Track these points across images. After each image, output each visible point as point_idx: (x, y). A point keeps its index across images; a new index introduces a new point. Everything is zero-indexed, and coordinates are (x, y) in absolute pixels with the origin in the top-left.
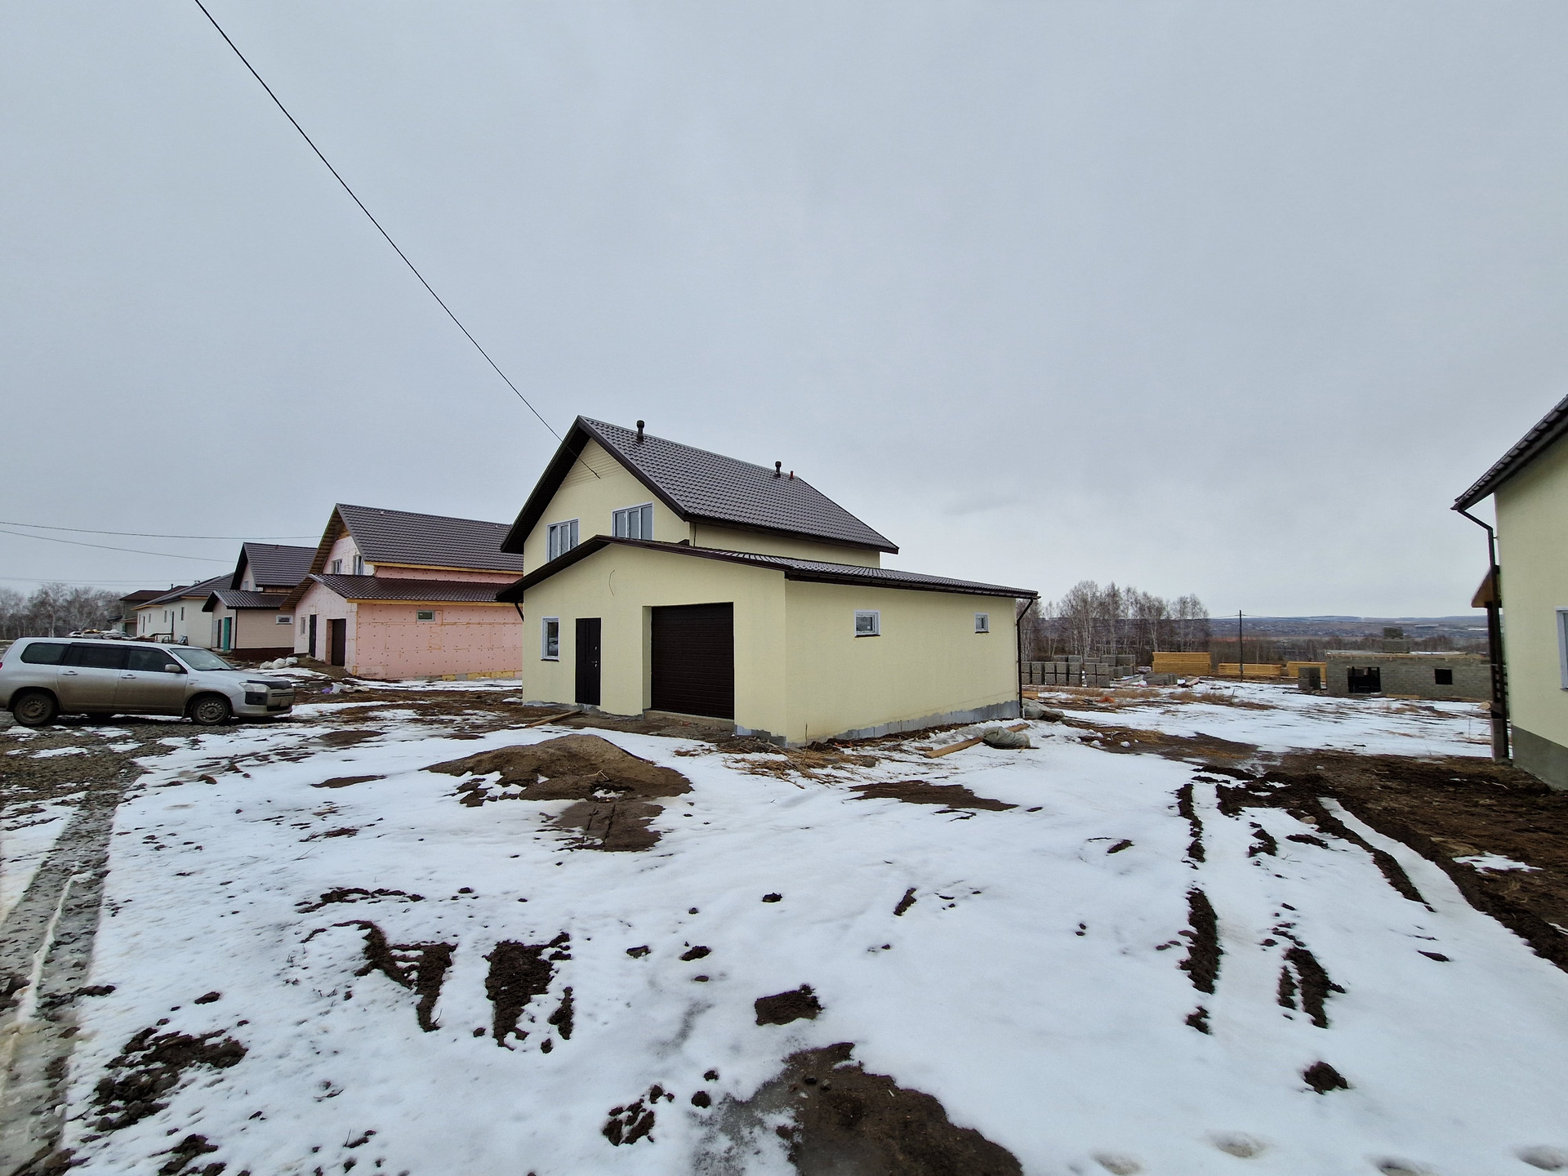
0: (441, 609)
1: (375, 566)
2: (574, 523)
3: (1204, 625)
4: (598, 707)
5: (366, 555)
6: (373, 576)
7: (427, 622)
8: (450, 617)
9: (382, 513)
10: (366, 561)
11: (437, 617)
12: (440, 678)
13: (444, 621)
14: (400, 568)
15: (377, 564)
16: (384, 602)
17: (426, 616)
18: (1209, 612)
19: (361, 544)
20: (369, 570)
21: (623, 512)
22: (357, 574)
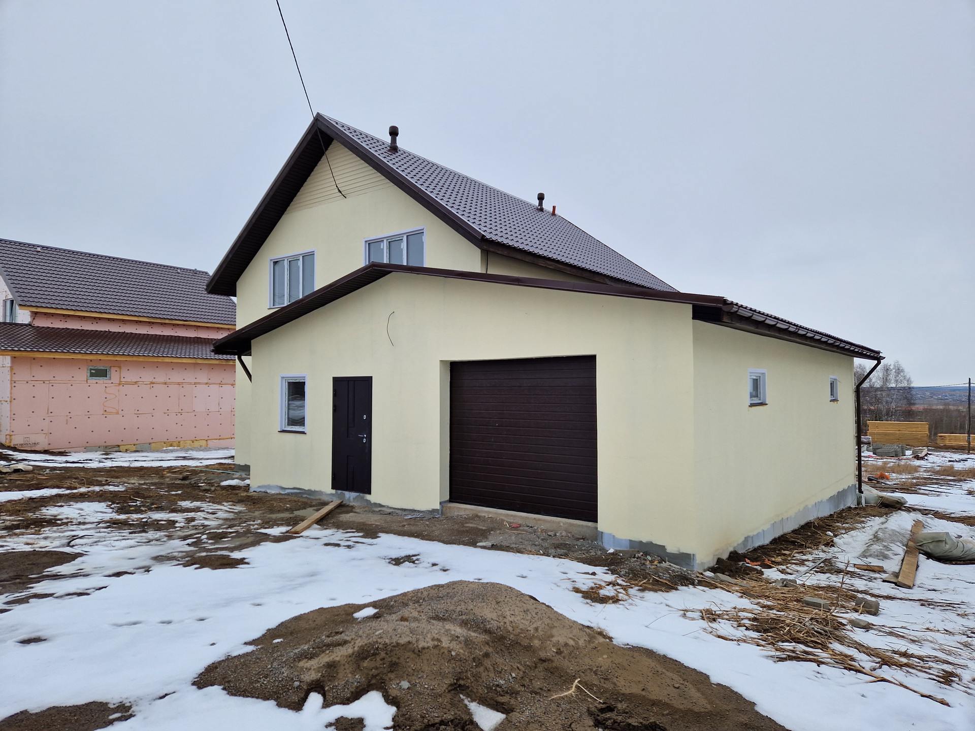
0: (119, 365)
1: (32, 312)
2: (308, 257)
3: (908, 393)
4: (368, 497)
5: (20, 299)
6: (30, 325)
7: (101, 380)
8: (130, 375)
9: (39, 249)
10: (20, 305)
11: (114, 375)
12: (117, 448)
13: (122, 380)
14: (64, 315)
15: (35, 310)
16: (46, 355)
17: (101, 373)
18: (912, 379)
19: (13, 286)
20: (23, 316)
21: (380, 241)
22: (8, 321)
